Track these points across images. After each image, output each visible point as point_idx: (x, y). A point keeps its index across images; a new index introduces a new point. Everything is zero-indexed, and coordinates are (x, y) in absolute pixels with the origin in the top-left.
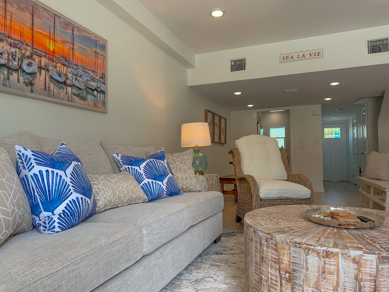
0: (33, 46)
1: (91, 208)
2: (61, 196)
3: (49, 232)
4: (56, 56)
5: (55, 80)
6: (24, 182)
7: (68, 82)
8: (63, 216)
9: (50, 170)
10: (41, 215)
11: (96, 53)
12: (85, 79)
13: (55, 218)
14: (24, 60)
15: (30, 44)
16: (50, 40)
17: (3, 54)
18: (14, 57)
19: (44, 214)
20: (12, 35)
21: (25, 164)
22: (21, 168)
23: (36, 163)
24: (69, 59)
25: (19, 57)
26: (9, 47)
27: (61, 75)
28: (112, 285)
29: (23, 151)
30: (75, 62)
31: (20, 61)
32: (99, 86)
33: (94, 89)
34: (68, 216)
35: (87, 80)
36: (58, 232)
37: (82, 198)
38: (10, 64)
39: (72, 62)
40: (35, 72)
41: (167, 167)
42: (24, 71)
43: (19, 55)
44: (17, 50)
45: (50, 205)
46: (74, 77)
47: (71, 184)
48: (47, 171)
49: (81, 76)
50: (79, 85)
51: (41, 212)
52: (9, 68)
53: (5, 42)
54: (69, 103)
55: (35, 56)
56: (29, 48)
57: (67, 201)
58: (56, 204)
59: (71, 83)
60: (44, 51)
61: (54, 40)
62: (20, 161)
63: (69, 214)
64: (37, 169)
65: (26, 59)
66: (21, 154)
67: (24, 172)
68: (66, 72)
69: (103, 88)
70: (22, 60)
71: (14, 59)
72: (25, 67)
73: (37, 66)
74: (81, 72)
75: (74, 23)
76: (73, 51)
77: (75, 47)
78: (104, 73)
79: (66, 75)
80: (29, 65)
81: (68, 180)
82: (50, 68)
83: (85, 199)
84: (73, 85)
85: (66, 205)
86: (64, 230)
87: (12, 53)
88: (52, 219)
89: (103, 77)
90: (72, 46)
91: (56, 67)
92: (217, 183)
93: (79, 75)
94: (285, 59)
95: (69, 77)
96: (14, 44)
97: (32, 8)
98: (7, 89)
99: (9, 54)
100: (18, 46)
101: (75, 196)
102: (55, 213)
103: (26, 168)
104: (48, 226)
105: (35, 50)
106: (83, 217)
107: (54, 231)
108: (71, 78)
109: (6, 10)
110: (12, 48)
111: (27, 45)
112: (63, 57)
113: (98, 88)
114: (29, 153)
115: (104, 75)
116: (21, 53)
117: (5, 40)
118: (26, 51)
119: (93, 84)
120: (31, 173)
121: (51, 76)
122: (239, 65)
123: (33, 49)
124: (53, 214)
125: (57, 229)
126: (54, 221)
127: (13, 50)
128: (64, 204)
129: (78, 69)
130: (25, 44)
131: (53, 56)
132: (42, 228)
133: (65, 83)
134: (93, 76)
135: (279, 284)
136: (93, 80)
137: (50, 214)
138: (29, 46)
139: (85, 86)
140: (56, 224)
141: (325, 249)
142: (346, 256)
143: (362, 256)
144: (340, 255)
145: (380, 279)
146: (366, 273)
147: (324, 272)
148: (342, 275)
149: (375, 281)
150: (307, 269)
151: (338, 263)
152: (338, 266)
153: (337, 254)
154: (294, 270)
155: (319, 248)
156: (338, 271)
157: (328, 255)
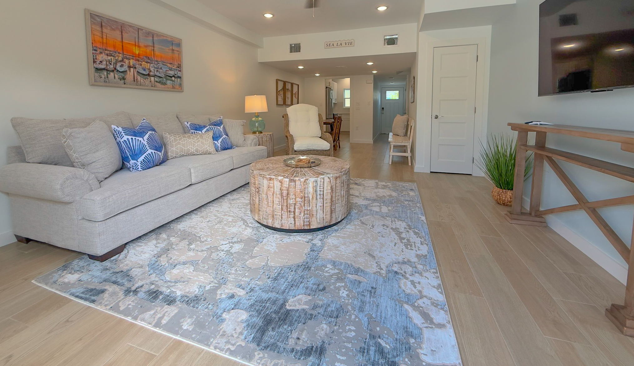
0: (123, 53)
1: (162, 157)
2: (142, 152)
3: (135, 171)
4: (141, 57)
5: (141, 74)
6: (119, 144)
7: (151, 73)
8: (143, 162)
9: (134, 138)
10: (130, 162)
11: (173, 50)
12: (165, 70)
13: (139, 164)
14: (117, 63)
15: (121, 52)
16: (136, 47)
17: (103, 62)
18: (110, 62)
19: (132, 162)
20: (108, 49)
21: (118, 135)
22: (116, 137)
23: (125, 134)
24: (151, 57)
25: (114, 62)
26: (106, 56)
27: (145, 69)
28: (170, 197)
29: (116, 128)
30: (156, 60)
31: (115, 65)
32: (176, 73)
33: (172, 76)
34: (146, 162)
35: (166, 70)
36: (140, 171)
37: (155, 152)
38: (108, 68)
39: (153, 59)
40: (126, 70)
42: (118, 71)
43: (114, 60)
44: (112, 58)
45: (135, 156)
46: (156, 70)
47: (147, 145)
48: (132, 138)
49: (161, 68)
50: (160, 75)
51: (130, 160)
52: (107, 70)
53: (103, 54)
54: (153, 87)
55: (126, 60)
56: (120, 55)
57: (145, 154)
58: (139, 156)
59: (153, 74)
60: (132, 55)
61: (139, 47)
62: (115, 133)
63: (147, 161)
64: (125, 138)
65: (119, 62)
66: (115, 130)
67: (118, 139)
68: (149, 67)
69: (179, 74)
70: (116, 64)
71: (111, 64)
72: (118, 68)
73: (127, 66)
74: (161, 65)
75: (153, 32)
76: (154, 52)
77: (155, 49)
78: (180, 63)
79: (149, 69)
80: (122, 66)
81: (145, 143)
82: (137, 66)
83: (157, 153)
84: (155, 75)
85: (145, 157)
86: (146, 169)
87: (109, 60)
88: (137, 164)
89: (179, 66)
90: (153, 48)
91: (141, 65)
93: (160, 68)
94: (328, 46)
95: (152, 70)
96: (110, 54)
97: (121, 27)
98: (107, 84)
99: (106, 61)
100: (113, 55)
101: (150, 151)
102: (138, 161)
103: (119, 137)
104: (135, 168)
105: (125, 56)
106: (156, 163)
107: (138, 171)
108: (153, 71)
109: (102, 32)
110: (109, 57)
111: (119, 53)
112: (146, 57)
113: (176, 75)
114: (120, 129)
115: (180, 65)
116: (115, 59)
117: (103, 52)
118: (118, 57)
119: (171, 73)
120: (123, 140)
121: (138, 72)
122: (296, 48)
123: (123, 55)
124: (137, 161)
125: (140, 169)
126: (138, 165)
127: (109, 58)
128: (144, 156)
129: (159, 63)
130: (117, 53)
131: (139, 57)
132: (131, 169)
133: (149, 75)
134: (171, 67)
136: (171, 70)
137: (135, 161)
138: (120, 54)
139: (165, 75)
140: (139, 167)
141: (269, 176)
142: (277, 179)
143: (283, 179)
144: (275, 179)
145: (290, 189)
146: (285, 187)
147: (269, 187)
148: (275, 188)
149: (288, 190)
150: (263, 187)
151: (274, 183)
152: (274, 184)
153: (274, 178)
154: (259, 187)
155: (267, 176)
156: (274, 186)
157: (270, 179)
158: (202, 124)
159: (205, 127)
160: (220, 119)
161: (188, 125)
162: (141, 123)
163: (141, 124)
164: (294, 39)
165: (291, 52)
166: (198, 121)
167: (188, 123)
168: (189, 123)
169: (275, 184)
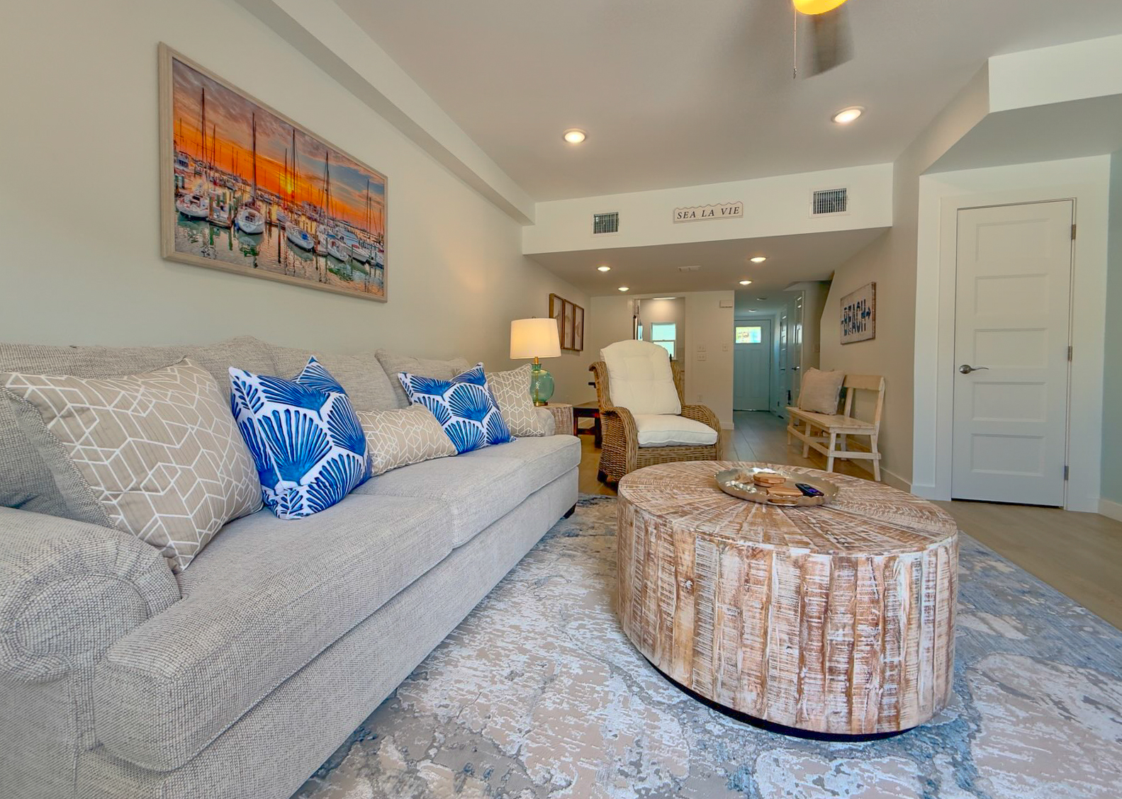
0: (255, 185)
1: (363, 471)
2: (313, 455)
3: (292, 516)
4: (299, 203)
5: (297, 245)
6: (246, 430)
7: (320, 249)
8: (316, 488)
9: (293, 409)
10: (279, 487)
11: (369, 199)
12: (350, 243)
13: (303, 491)
14: (239, 209)
15: (251, 181)
16: (286, 175)
17: (201, 199)
18: (222, 204)
19: (283, 485)
20: (217, 165)
21: (248, 399)
22: (241, 406)
23: (266, 397)
24: (321, 208)
25: (230, 205)
26: (211, 185)
27: (306, 236)
28: (403, 603)
29: (243, 377)
30: (331, 215)
31: (232, 212)
32: (373, 255)
33: (365, 261)
34: (325, 486)
35: (352, 245)
36: (307, 515)
37: (348, 456)
38: (215, 217)
39: (326, 214)
40: (261, 231)
41: (488, 397)
42: (239, 229)
43: (230, 200)
44: (227, 192)
45: (293, 469)
46: (330, 240)
47: (329, 433)
48: (288, 411)
49: (342, 238)
50: (338, 255)
51: (278, 480)
52: (212, 223)
53: (204, 176)
54: (321, 285)
55: (260, 203)
56: (248, 188)
57: (323, 462)
58: (304, 466)
59: (325, 250)
60: (277, 195)
61: (294, 175)
62: (238, 394)
63: (327, 484)
64: (268, 408)
65: (244, 207)
66: (240, 383)
67: (246, 414)
68: (316, 232)
69: (379, 259)
70: (236, 209)
71: (222, 208)
72: (241, 222)
73: (264, 221)
74: (341, 231)
75: (329, 146)
76: (327, 194)
77: (331, 188)
78: (382, 233)
79: (315, 237)
80: (250, 218)
81: (325, 426)
82: (288, 224)
83: (353, 457)
84: (329, 254)
85: (321, 469)
86: (319, 511)
87: (218, 196)
88: (298, 492)
89: (380, 240)
90: (325, 186)
91: (297, 223)
92: (569, 420)
93: (339, 238)
94: (682, 217)
95: (322, 240)
96: (221, 180)
97: (252, 116)
98: (211, 261)
99: (211, 198)
100: (228, 184)
101: (336, 452)
102: (302, 481)
103: (250, 406)
104: (290, 505)
105: (259, 192)
106: (350, 486)
107: (301, 515)
108: (325, 242)
109: (203, 118)
110: (217, 188)
111: (245, 183)
112: (310, 205)
113: (372, 259)
114: (254, 381)
115: (382, 237)
116: (234, 198)
117: (204, 173)
118: (242, 194)
119: (364, 253)
120: (259, 415)
121: (289, 239)
122: (607, 224)
123: (256, 189)
124: (299, 485)
125: (306, 510)
126: (302, 497)
127: (219, 191)
128: (318, 468)
129: (337, 226)
130: (241, 181)
131: (292, 202)
132: (279, 508)
133: (313, 251)
134: (363, 238)
135: (675, 596)
136: (363, 245)
137: (293, 484)
138: (248, 185)
139: (349, 256)
140: (305, 502)
141: (750, 544)
142: (783, 557)
143: (809, 556)
144: (774, 555)
145: (835, 593)
146: (815, 583)
147: (747, 581)
148: (775, 586)
149: (827, 595)
150: (721, 576)
151: (771, 567)
152: (770, 572)
153: (770, 553)
154: (700, 576)
155: (741, 542)
156: (770, 579)
157: (755, 554)
158: (442, 379)
159: (448, 385)
160: (478, 367)
161: (408, 381)
162: (305, 369)
163: (306, 371)
164: (605, 204)
165: (595, 232)
166: (433, 371)
167: (405, 374)
168: (409, 376)
169: (774, 572)
